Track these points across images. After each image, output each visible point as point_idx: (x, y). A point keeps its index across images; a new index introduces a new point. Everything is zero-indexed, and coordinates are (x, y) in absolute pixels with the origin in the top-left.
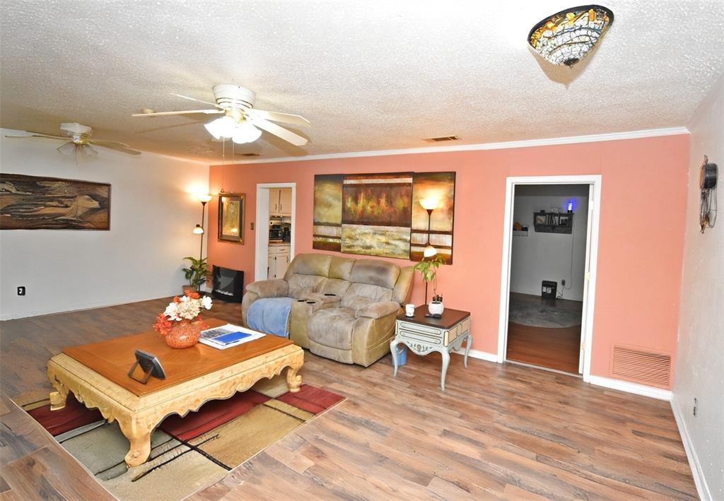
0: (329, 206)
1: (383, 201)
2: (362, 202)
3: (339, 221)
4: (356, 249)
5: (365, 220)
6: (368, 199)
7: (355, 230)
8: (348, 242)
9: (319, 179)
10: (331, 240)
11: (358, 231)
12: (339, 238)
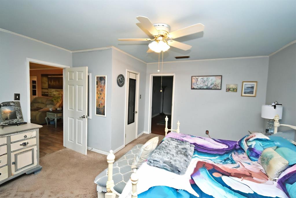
0: (45, 83)
1: (57, 82)
2: (52, 82)
3: (47, 88)
4: (52, 96)
5: (53, 87)
6: (54, 81)
7: (51, 90)
8: (50, 94)
9: (43, 75)
10: (46, 93)
11: (52, 91)
12: (48, 93)
